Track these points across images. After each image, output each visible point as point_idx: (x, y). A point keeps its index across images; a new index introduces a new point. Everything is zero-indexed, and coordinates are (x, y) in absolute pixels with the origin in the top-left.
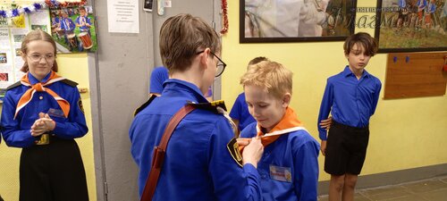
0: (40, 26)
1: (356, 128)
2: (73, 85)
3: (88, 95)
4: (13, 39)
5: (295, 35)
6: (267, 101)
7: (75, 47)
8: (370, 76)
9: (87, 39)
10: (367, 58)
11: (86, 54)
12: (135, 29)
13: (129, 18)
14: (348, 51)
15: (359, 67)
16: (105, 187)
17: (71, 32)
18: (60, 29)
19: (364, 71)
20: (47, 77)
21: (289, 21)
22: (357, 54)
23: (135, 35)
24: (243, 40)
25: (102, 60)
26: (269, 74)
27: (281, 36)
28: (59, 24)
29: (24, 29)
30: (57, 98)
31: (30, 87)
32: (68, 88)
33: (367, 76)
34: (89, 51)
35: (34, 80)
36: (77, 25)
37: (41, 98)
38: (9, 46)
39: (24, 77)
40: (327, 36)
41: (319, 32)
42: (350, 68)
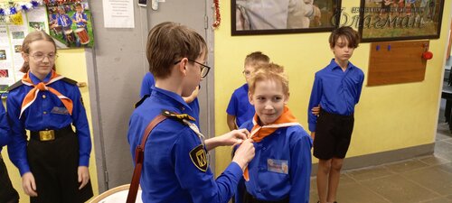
0: (37, 23)
1: (344, 116)
2: (72, 84)
3: (86, 89)
4: (11, 36)
5: (284, 27)
7: (72, 42)
8: (354, 67)
9: (84, 35)
10: (351, 50)
11: (83, 50)
12: (131, 24)
13: (124, 14)
14: (333, 44)
15: (344, 59)
16: (106, 176)
17: (68, 28)
18: (57, 26)
19: (349, 63)
20: (49, 76)
21: (277, 14)
22: (341, 47)
23: (130, 29)
24: (235, 33)
25: (99, 55)
27: (270, 28)
28: (56, 21)
29: (22, 26)
30: (61, 97)
31: (33, 87)
32: (68, 86)
33: (351, 68)
34: (86, 46)
35: (36, 80)
36: (74, 21)
37: (44, 96)
38: (9, 43)
39: (26, 76)
40: (313, 27)
41: (306, 24)
42: (336, 61)
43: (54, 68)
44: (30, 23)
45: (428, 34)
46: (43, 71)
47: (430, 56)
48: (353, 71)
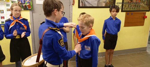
0: (14, 2)
1: (114, 35)
2: (27, 20)
5: (96, 6)
6: (84, 26)
7: (26, 8)
8: (118, 19)
9: (29, 6)
10: (117, 13)
11: (29, 11)
14: (111, 11)
15: (114, 16)
17: (24, 4)
18: (21, 3)
19: (116, 17)
20: (19, 18)
21: (94, 1)
22: (113, 12)
24: (79, 7)
25: (34, 13)
26: (86, 18)
27: (91, 6)
28: (20, 1)
29: (9, 2)
30: (23, 24)
31: (14, 21)
32: (25, 21)
33: (117, 19)
34: (30, 10)
35: (15, 18)
36: (26, 1)
37: (17, 24)
39: (11, 17)
40: (106, 6)
41: (104, 5)
42: (112, 17)
43: (20, 15)
44: (12, 1)
45: (146, 10)
46: (17, 16)
47: (146, 17)
48: (117, 20)
